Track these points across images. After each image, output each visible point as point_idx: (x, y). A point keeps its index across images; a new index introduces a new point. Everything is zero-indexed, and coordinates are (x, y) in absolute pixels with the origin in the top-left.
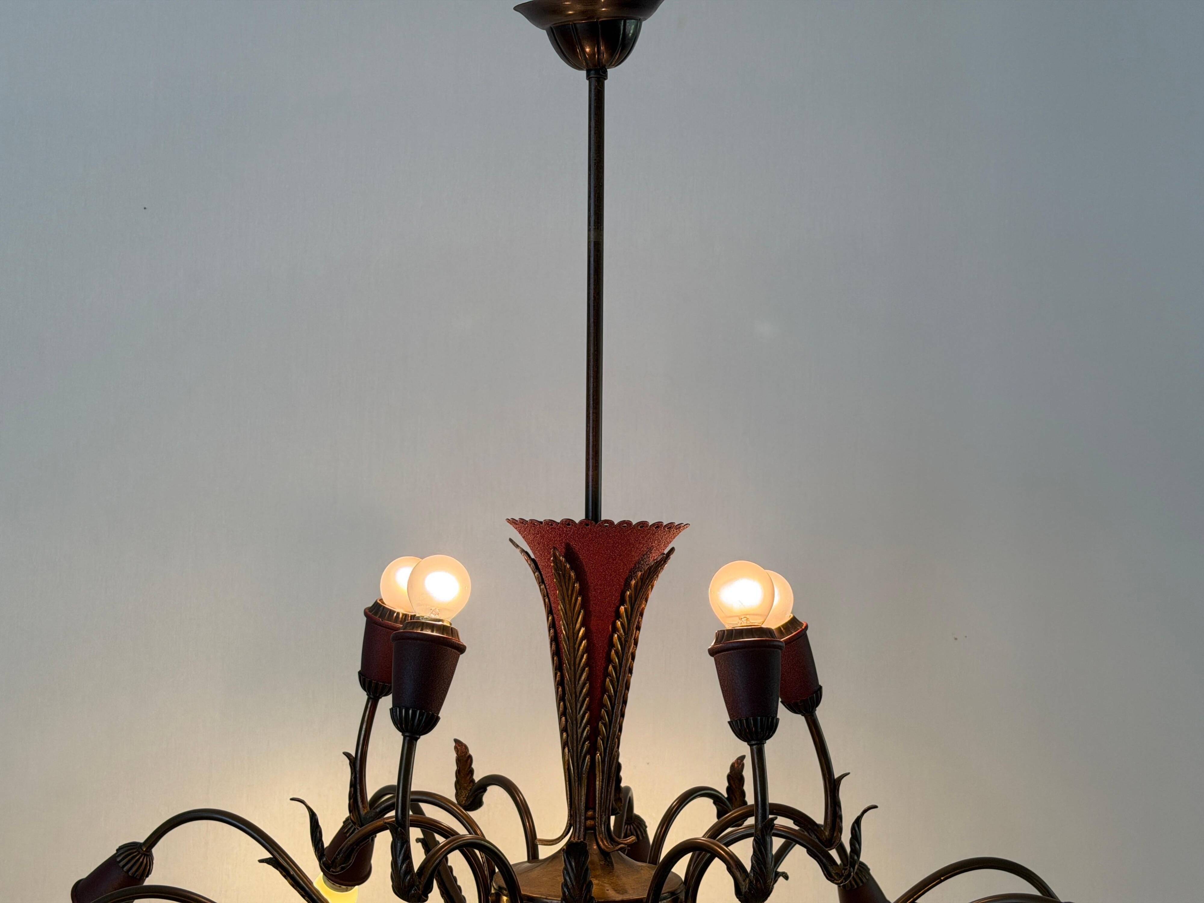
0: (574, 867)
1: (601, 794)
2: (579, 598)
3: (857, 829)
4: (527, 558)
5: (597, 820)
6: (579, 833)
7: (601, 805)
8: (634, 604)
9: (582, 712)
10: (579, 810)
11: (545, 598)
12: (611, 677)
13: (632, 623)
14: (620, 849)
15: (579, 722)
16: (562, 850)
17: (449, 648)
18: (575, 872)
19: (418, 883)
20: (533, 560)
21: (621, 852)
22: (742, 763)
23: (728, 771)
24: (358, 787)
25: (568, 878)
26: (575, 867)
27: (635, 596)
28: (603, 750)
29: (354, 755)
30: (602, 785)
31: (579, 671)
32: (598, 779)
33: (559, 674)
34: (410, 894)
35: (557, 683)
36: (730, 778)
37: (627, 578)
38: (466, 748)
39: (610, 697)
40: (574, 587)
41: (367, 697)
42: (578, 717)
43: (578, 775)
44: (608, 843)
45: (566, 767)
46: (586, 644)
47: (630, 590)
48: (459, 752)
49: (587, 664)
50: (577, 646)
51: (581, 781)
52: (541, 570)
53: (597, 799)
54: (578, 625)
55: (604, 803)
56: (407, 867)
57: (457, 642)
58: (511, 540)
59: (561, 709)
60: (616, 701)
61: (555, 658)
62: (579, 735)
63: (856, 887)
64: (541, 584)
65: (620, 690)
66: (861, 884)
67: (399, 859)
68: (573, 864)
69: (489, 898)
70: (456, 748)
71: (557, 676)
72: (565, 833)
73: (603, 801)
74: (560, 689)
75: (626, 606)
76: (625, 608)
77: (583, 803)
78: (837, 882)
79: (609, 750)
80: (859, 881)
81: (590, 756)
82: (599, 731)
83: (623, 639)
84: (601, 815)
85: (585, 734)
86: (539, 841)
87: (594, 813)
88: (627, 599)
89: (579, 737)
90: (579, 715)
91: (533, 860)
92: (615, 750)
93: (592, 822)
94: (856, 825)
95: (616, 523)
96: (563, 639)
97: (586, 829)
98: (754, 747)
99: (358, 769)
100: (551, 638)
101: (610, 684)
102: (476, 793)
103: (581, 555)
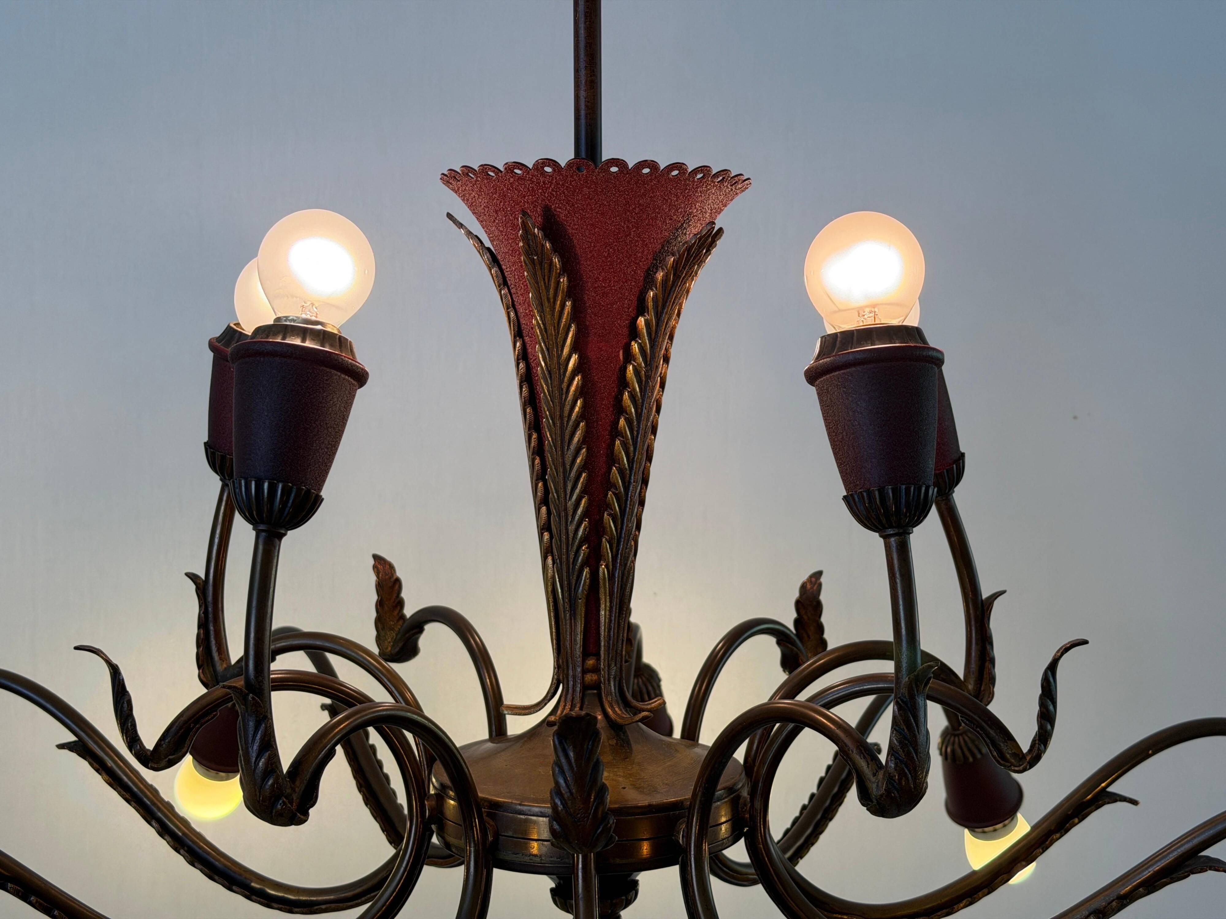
0: (573, 761)
1: (609, 632)
2: (568, 304)
3: (1051, 679)
4: (478, 244)
5: (603, 673)
6: (573, 694)
7: (609, 647)
8: (662, 313)
9: (574, 497)
10: (571, 657)
11: (509, 310)
12: (623, 437)
13: (657, 346)
14: (642, 720)
15: (570, 513)
16: (546, 723)
17: (335, 372)
18: (575, 769)
19: (289, 791)
20: (489, 249)
21: (643, 724)
22: (818, 582)
23: (796, 594)
24: (212, 628)
25: (562, 781)
26: (576, 760)
27: (663, 300)
28: (610, 560)
29: (203, 576)
30: (610, 616)
31: (569, 428)
32: (603, 606)
33: (535, 436)
34: (274, 811)
35: (531, 450)
36: (799, 605)
37: (649, 269)
38: (391, 567)
39: (621, 471)
40: (558, 283)
41: (220, 484)
42: (568, 505)
43: (570, 601)
44: (621, 710)
45: (550, 589)
46: (580, 383)
47: (654, 289)
48: (381, 573)
49: (582, 416)
50: (565, 385)
51: (575, 611)
52: (502, 263)
53: (602, 638)
54: (566, 351)
55: (614, 645)
56: (267, 764)
57: (350, 361)
58: (449, 216)
59: (539, 494)
60: (632, 478)
61: (528, 410)
62: (571, 535)
63: (971, 760)
64: (502, 286)
65: (638, 458)
66: (979, 756)
67: (252, 749)
68: (571, 754)
69: (426, 802)
70: (374, 567)
71: (533, 438)
72: (549, 695)
73: (611, 642)
74: (537, 461)
75: (647, 317)
76: (645, 320)
77: (578, 646)
78: (1016, 769)
79: (621, 559)
80: (976, 751)
81: (590, 570)
82: (604, 528)
83: (643, 372)
84: (609, 666)
85: (580, 533)
86: (508, 709)
87: (597, 662)
88: (650, 304)
89: (571, 540)
90: (569, 503)
91: (498, 737)
92: (630, 559)
93: (595, 677)
94: (1049, 673)
95: (630, 166)
96: (540, 375)
97: (585, 687)
98: (892, 539)
99: (210, 598)
100: (521, 376)
101: (621, 448)
102: (407, 635)
103: (569, 226)
